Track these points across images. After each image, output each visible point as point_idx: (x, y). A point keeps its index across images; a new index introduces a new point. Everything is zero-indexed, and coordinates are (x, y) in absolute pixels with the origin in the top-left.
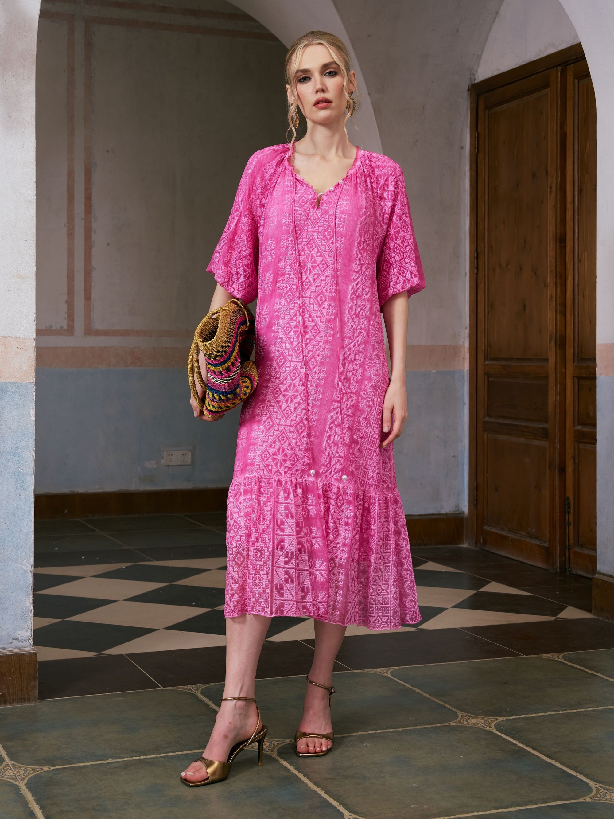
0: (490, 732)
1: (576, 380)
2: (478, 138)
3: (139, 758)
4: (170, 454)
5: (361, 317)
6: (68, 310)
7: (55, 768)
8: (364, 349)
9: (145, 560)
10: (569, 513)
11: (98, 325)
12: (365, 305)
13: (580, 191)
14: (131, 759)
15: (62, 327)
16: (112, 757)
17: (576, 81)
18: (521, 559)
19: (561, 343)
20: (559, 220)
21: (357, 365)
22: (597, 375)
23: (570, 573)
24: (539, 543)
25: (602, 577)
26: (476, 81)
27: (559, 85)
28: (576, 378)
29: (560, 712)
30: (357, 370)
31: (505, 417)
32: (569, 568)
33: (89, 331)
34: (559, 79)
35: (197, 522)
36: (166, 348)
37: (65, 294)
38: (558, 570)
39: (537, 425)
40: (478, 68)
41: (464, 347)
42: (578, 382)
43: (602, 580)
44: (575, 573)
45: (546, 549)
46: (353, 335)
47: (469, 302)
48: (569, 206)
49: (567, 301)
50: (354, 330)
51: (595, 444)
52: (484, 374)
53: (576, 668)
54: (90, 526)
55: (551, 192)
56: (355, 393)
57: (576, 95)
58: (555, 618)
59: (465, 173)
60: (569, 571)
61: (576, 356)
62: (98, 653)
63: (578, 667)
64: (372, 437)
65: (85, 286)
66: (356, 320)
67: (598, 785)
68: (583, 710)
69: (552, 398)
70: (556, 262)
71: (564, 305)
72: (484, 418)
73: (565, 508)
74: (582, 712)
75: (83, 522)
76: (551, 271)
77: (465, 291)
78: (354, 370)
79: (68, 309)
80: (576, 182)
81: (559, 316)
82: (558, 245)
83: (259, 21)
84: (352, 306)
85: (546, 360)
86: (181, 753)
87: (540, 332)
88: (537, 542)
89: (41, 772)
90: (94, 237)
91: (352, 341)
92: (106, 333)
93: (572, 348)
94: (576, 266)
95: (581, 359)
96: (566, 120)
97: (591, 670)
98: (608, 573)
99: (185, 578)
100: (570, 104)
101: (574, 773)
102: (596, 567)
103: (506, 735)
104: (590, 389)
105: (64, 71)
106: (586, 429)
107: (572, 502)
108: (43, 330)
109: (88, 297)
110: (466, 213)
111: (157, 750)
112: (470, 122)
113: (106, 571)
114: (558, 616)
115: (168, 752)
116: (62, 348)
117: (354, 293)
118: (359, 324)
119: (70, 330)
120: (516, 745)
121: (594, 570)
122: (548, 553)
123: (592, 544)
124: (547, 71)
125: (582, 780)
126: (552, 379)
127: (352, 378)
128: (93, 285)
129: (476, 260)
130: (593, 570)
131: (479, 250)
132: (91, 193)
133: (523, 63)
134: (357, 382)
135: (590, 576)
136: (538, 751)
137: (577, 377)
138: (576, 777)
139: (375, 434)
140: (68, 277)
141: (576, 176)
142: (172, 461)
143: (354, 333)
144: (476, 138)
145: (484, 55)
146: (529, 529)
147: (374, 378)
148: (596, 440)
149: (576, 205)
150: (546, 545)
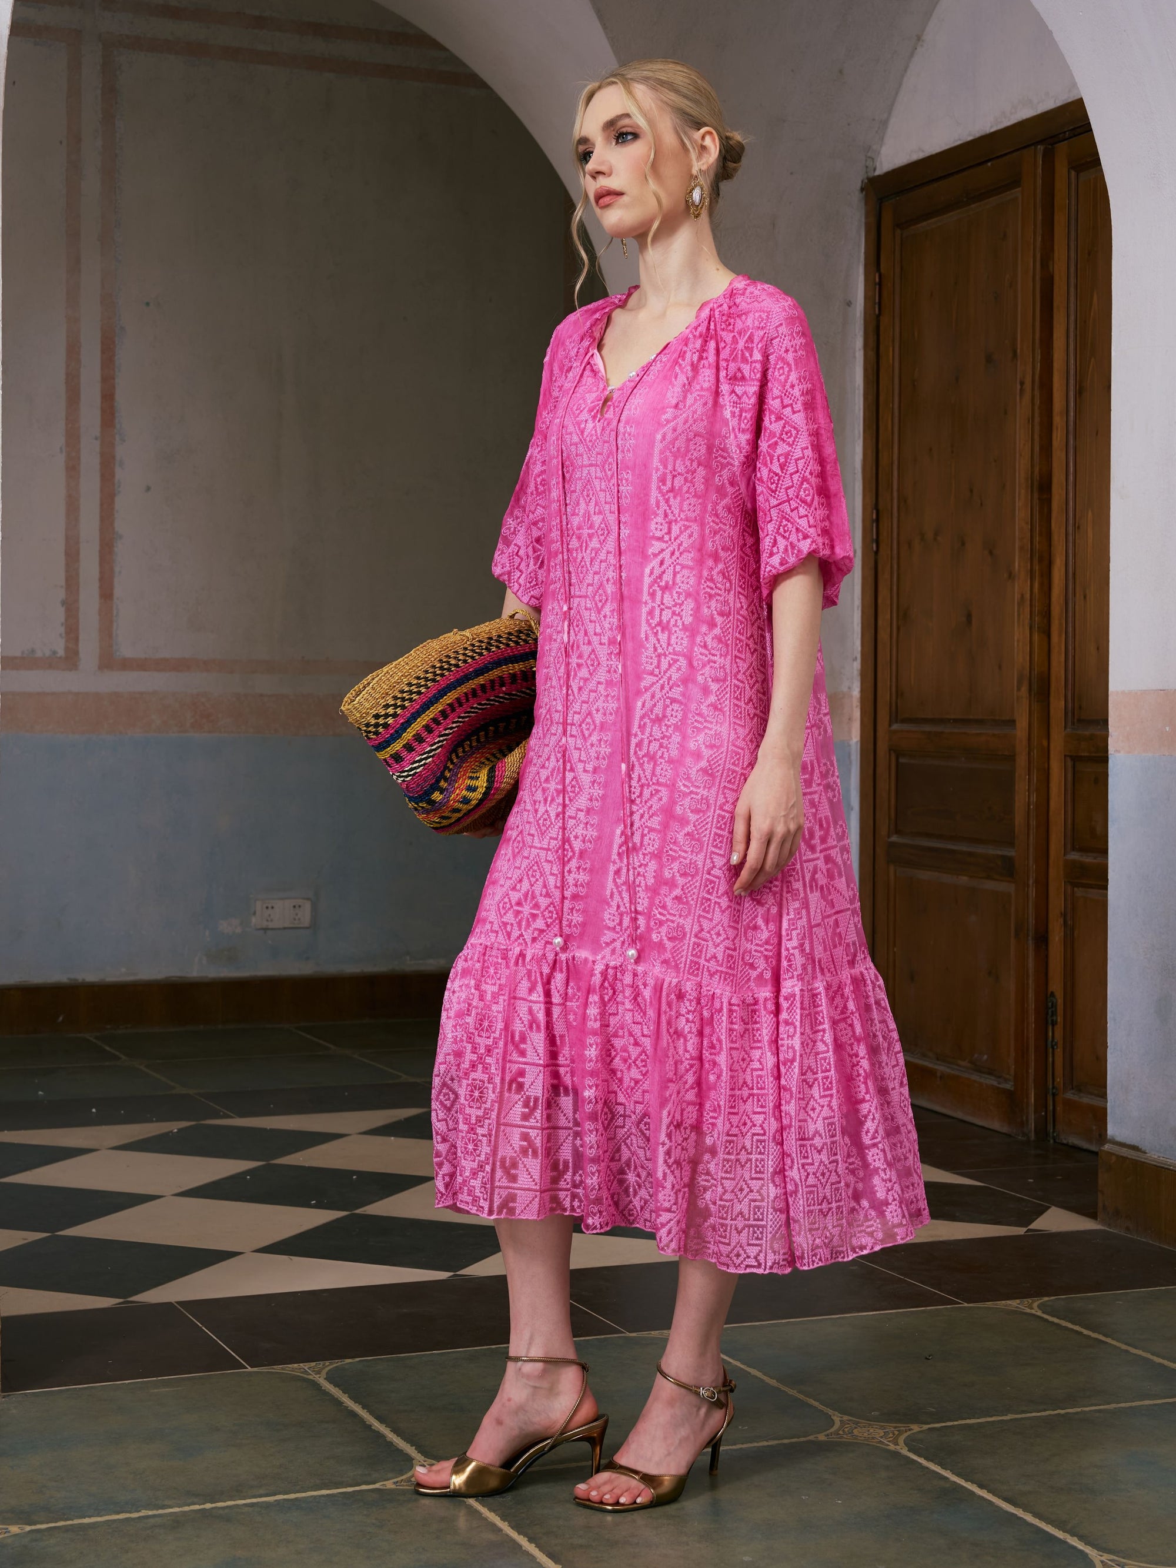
0: (896, 1454)
1: (1070, 763)
2: (880, 284)
3: (202, 1507)
4: (270, 906)
5: (674, 629)
6: (66, 620)
7: (33, 1527)
8: (683, 694)
9: (217, 1116)
10: (1054, 1024)
11: (126, 650)
12: (681, 605)
13: (1080, 392)
14: (186, 1509)
15: (55, 653)
16: (148, 1507)
17: (1073, 173)
18: (959, 1115)
19: (1041, 690)
20: (1037, 448)
21: (668, 726)
22: (1110, 752)
23: (1055, 1141)
24: (995, 1083)
25: (1116, 1149)
26: (877, 173)
27: (1039, 182)
28: (1068, 759)
29: (1034, 1414)
30: (670, 737)
31: (928, 835)
32: (1054, 1132)
33: (109, 661)
34: (1040, 170)
35: (321, 1042)
36: (261, 695)
37: (62, 587)
38: (1033, 1137)
39: (992, 851)
40: (881, 147)
41: (851, 697)
42: (1074, 767)
43: (1118, 1156)
44: (1065, 1142)
45: (1010, 1094)
46: (658, 666)
47: (860, 609)
48: (1058, 420)
49: (1052, 608)
50: (659, 656)
51: (1106, 888)
52: (890, 750)
53: (1066, 1328)
54: (108, 1048)
55: (1022, 390)
56: (665, 785)
57: (1073, 202)
58: (1025, 1229)
59: (854, 353)
60: (1054, 1140)
61: (1070, 714)
62: (121, 1300)
63: (1070, 1325)
64: (709, 873)
65: (102, 573)
66: (663, 637)
67: (1106, 1557)
68: (1079, 1410)
69: (1023, 795)
70: (1031, 530)
71: (1047, 614)
72: (889, 837)
73: (1047, 1014)
74: (1077, 1413)
75: (94, 1041)
76: (1021, 548)
77: (853, 585)
78: (663, 738)
79: (67, 618)
80: (1072, 372)
81: (1036, 637)
82: (1036, 495)
83: (450, 48)
84: (653, 608)
85: (1012, 723)
86: (286, 1497)
87: (1000, 667)
88: (991, 1081)
89: (6, 1535)
90: (119, 474)
91: (657, 679)
92: (141, 665)
93: (1063, 699)
94: (1071, 538)
95: (1079, 721)
96: (1052, 250)
97: (1094, 1331)
98: (1128, 1142)
99: (296, 1151)
100: (1060, 220)
101: (1059, 1534)
102: (1106, 1130)
103: (926, 1459)
104: (1096, 781)
105: (61, 142)
106: (1088, 859)
107: (1060, 1002)
108: (16, 658)
109: (107, 594)
110: (856, 432)
111: (238, 1491)
112: (865, 253)
113: (141, 1137)
114: (1032, 1227)
115: (261, 1496)
116: (53, 694)
117: (655, 581)
118: (669, 644)
119: (71, 660)
120: (948, 1478)
121: (1102, 1136)
122: (1012, 1103)
123: (1098, 1084)
124: (1015, 154)
125: (1074, 1548)
126: (1022, 761)
127: (660, 753)
128: (117, 569)
129: (874, 525)
130: (1100, 1135)
131: (880, 507)
132: (114, 387)
133: (970, 138)
134: (671, 761)
135: (1093, 1148)
136: (989, 1491)
137: (1071, 757)
138: (1064, 1542)
139: (714, 866)
140: (67, 554)
141: (1072, 361)
142: (272, 921)
143: (659, 662)
144: (875, 284)
145: (893, 121)
146: (976, 1056)
147: (706, 753)
148: (1107, 880)
149: (1072, 418)
150: (1009, 1086)
